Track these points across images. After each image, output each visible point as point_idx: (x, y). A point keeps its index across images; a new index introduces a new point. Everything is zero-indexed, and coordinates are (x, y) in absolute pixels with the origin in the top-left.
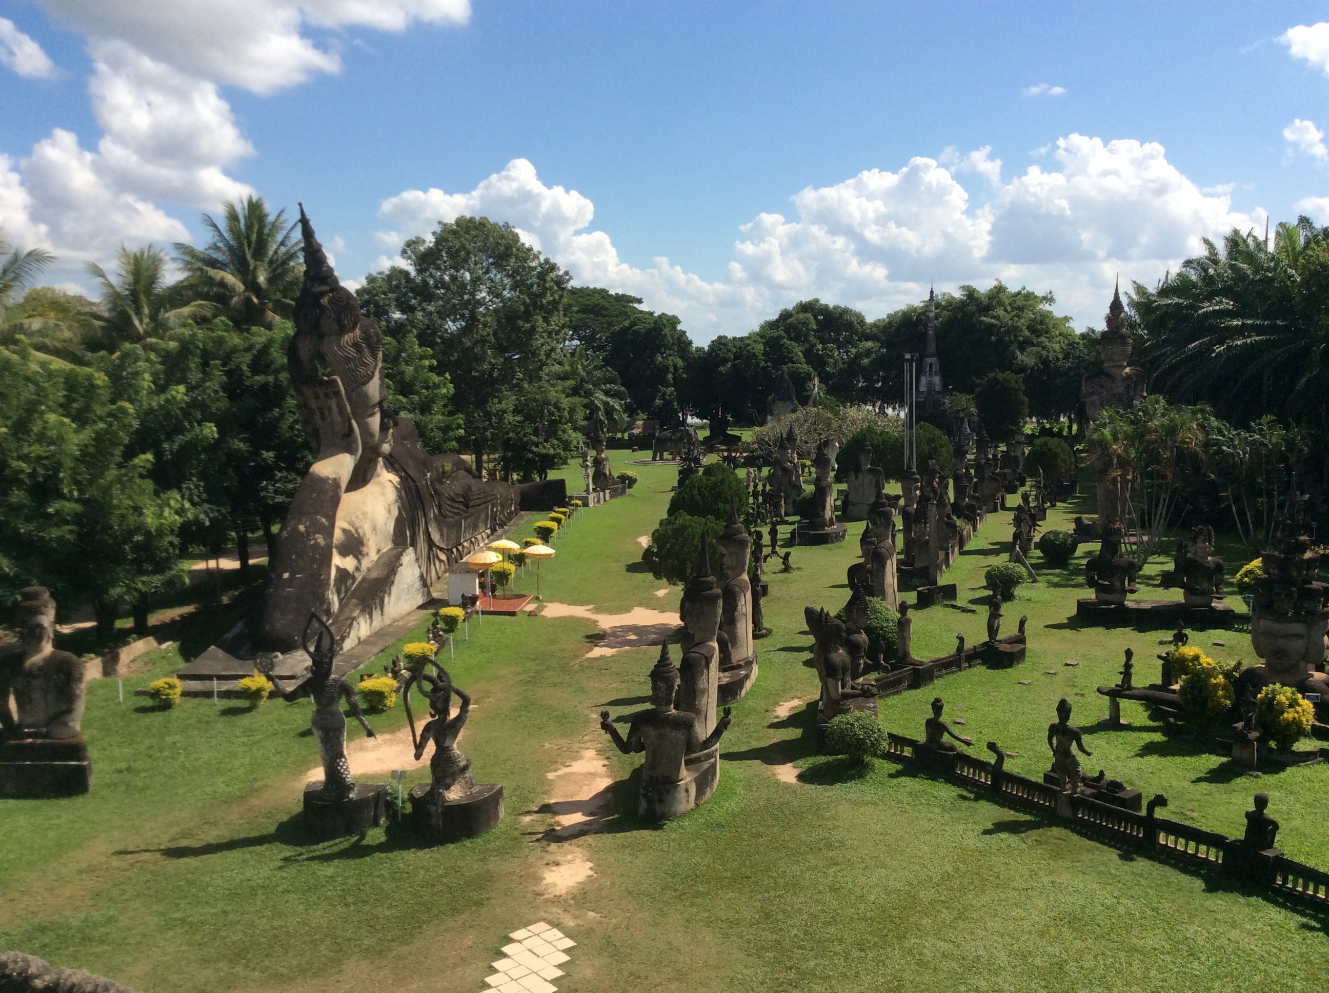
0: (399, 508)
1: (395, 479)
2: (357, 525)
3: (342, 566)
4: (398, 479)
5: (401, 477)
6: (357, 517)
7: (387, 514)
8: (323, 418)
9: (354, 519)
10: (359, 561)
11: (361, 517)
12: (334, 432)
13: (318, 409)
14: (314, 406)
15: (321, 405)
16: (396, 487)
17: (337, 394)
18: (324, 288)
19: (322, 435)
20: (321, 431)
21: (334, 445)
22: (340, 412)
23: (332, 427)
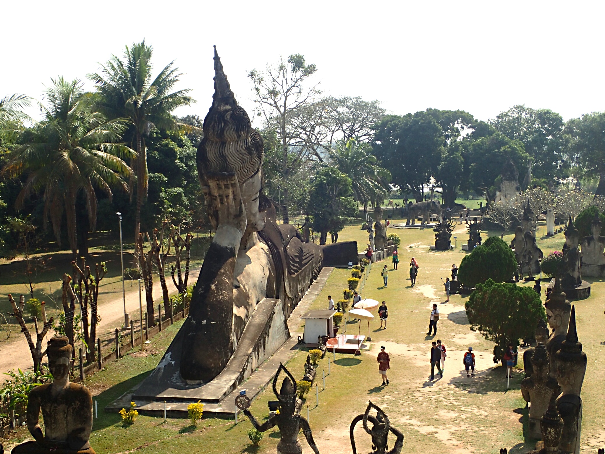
0: (269, 269)
1: (266, 247)
4: (267, 247)
7: (263, 274)
8: (222, 203)
12: (229, 213)
13: (219, 196)
14: (216, 194)
15: (221, 193)
16: (266, 253)
17: (233, 185)
18: (228, 107)
19: (220, 215)
20: (220, 212)
21: (228, 223)
22: (235, 199)
23: (228, 210)
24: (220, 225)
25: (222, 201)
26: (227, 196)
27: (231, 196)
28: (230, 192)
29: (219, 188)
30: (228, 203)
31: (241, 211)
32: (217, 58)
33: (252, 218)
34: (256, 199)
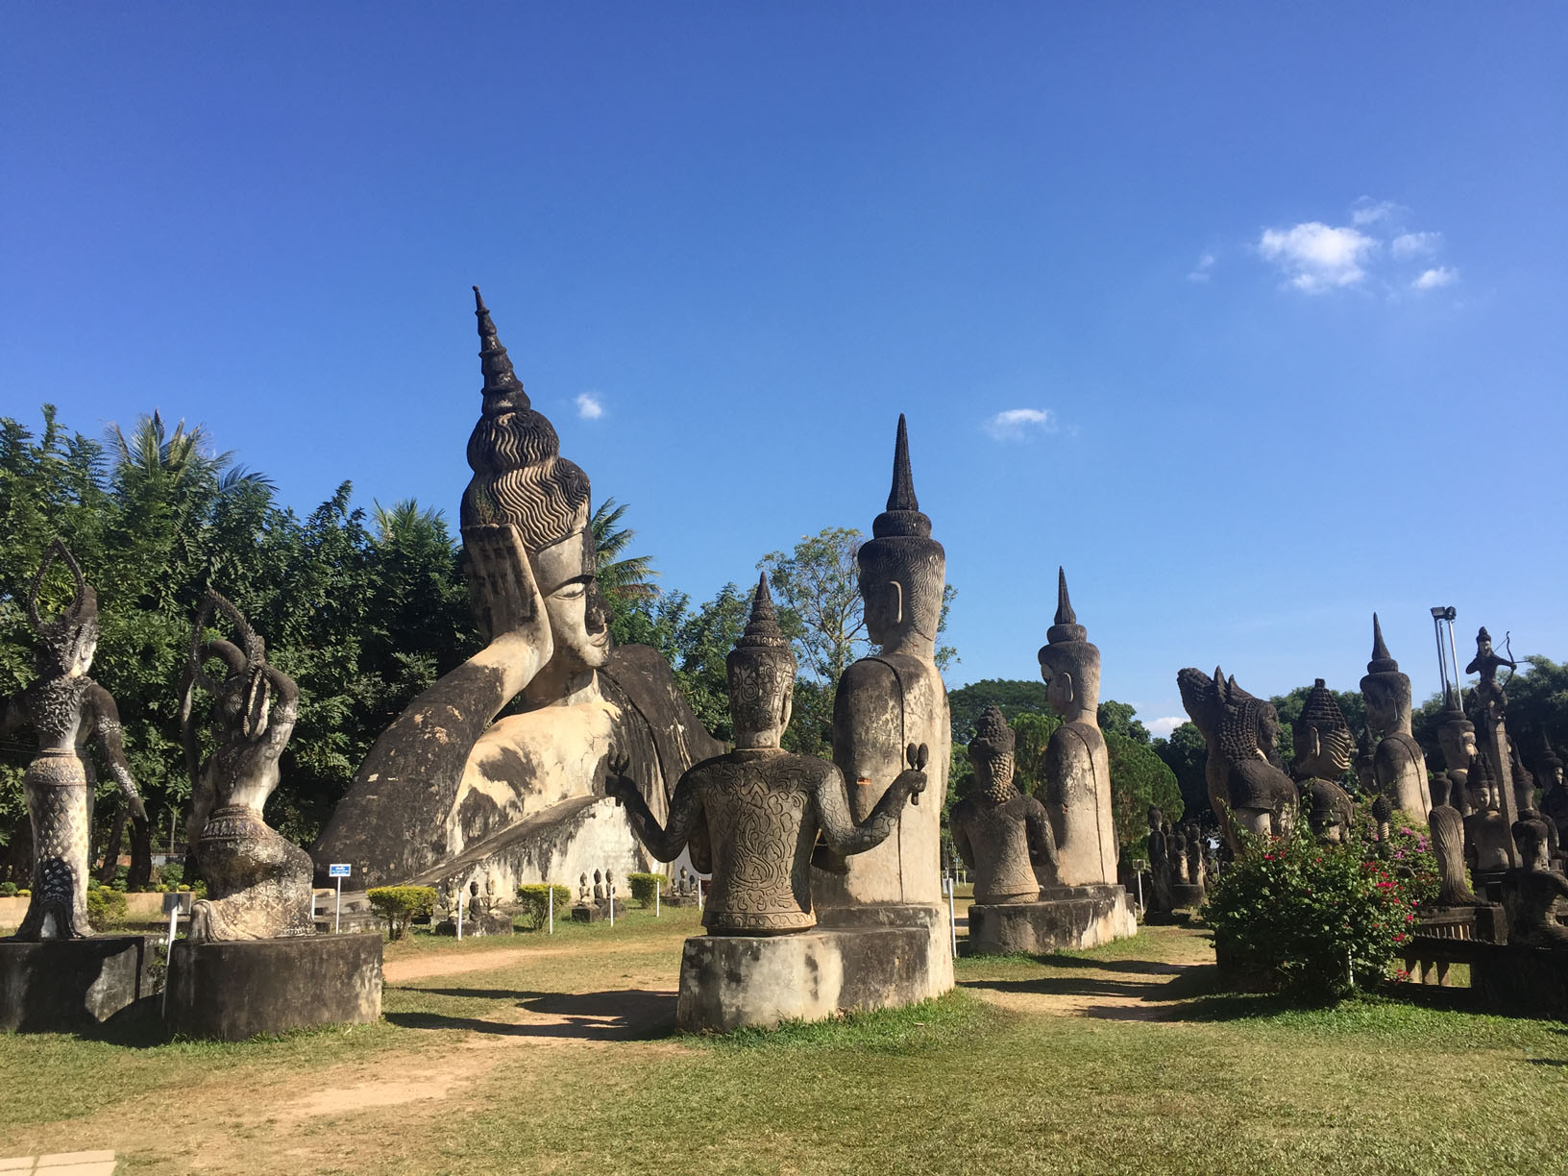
0: (610, 745)
1: (615, 710)
2: (531, 748)
3: (481, 790)
4: (619, 712)
5: (625, 711)
6: (533, 739)
7: (587, 748)
9: (527, 740)
10: (519, 794)
11: (539, 739)
12: (510, 613)
13: (489, 575)
14: (483, 573)
15: (491, 569)
16: (613, 720)
17: (511, 551)
18: (505, 404)
19: (494, 618)
20: (493, 612)
21: (510, 632)
22: (518, 581)
23: (508, 606)
24: (494, 638)
25: (494, 584)
26: (504, 576)
27: (511, 577)
28: (507, 565)
29: (486, 557)
30: (506, 590)
31: (534, 610)
32: (482, 314)
33: (567, 634)
34: (573, 595)
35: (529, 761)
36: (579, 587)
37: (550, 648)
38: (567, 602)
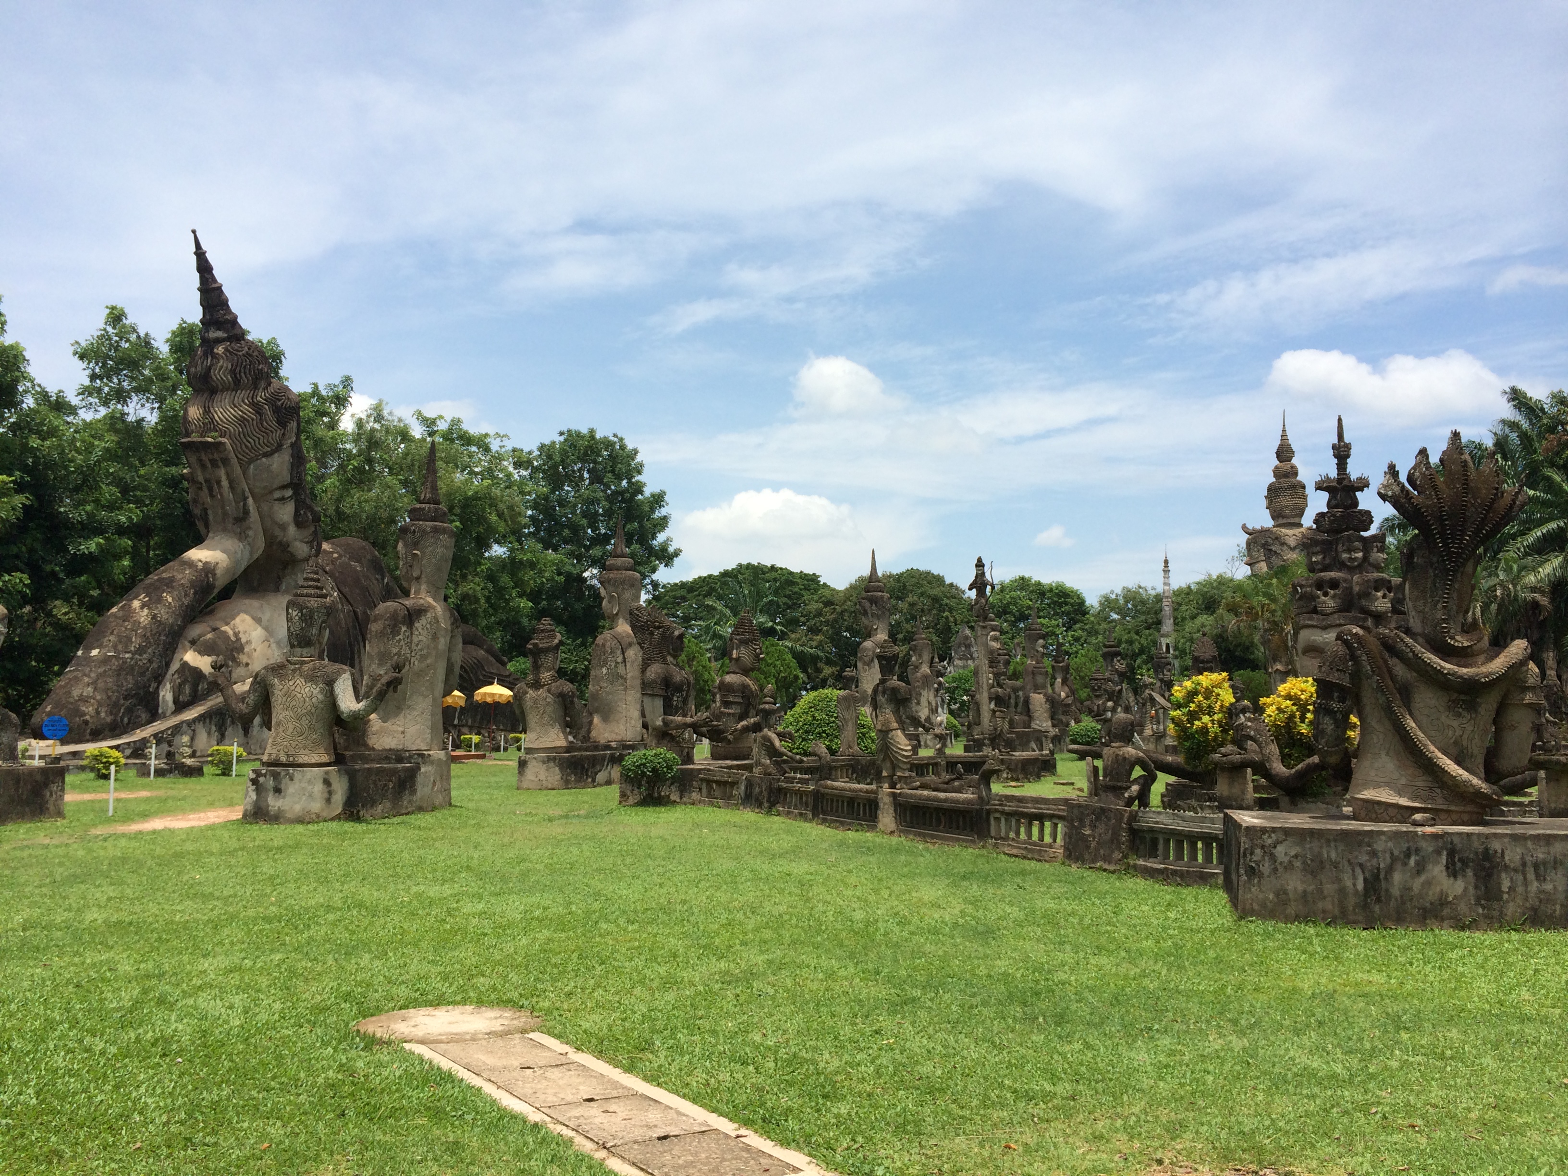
3: (192, 663)
12: (225, 514)
13: (206, 481)
14: (201, 479)
15: (208, 476)
17: (225, 461)
18: (220, 334)
19: (211, 517)
20: (210, 512)
21: (225, 530)
22: (232, 487)
23: (223, 507)
24: (210, 535)
25: (211, 489)
26: (219, 482)
27: (225, 483)
28: (222, 473)
29: (203, 466)
30: (221, 495)
31: (246, 512)
32: (200, 254)
33: (278, 532)
34: (282, 499)
35: (239, 640)
36: (289, 493)
37: (261, 544)
38: (277, 506)
